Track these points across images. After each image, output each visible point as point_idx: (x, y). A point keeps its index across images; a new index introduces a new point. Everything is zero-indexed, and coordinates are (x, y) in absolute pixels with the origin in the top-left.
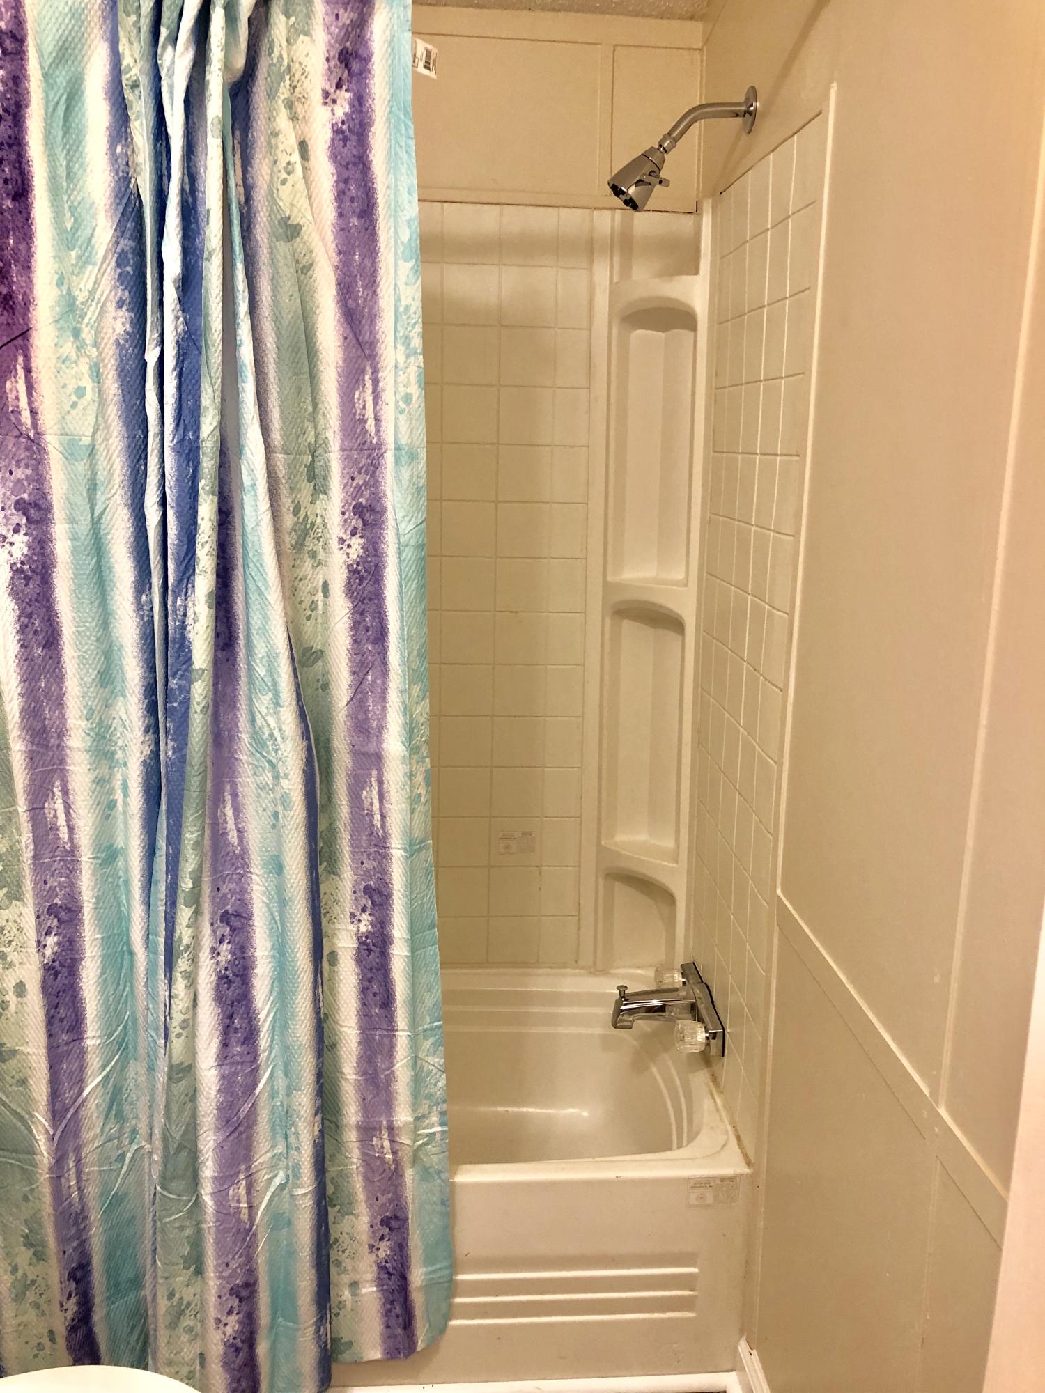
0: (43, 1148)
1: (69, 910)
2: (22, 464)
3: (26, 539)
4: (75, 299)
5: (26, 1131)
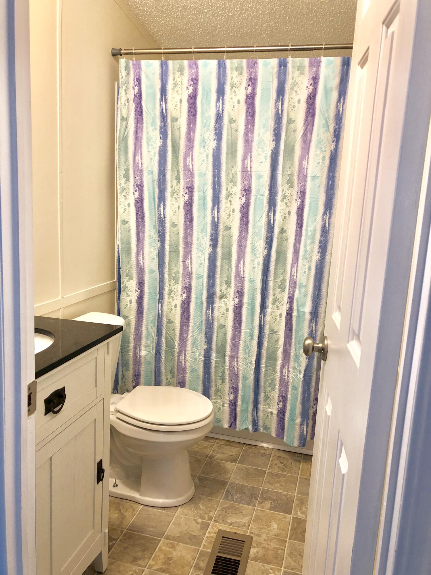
0: (177, 347)
1: (189, 288)
2: (189, 178)
3: (188, 196)
4: (204, 139)
5: (173, 343)
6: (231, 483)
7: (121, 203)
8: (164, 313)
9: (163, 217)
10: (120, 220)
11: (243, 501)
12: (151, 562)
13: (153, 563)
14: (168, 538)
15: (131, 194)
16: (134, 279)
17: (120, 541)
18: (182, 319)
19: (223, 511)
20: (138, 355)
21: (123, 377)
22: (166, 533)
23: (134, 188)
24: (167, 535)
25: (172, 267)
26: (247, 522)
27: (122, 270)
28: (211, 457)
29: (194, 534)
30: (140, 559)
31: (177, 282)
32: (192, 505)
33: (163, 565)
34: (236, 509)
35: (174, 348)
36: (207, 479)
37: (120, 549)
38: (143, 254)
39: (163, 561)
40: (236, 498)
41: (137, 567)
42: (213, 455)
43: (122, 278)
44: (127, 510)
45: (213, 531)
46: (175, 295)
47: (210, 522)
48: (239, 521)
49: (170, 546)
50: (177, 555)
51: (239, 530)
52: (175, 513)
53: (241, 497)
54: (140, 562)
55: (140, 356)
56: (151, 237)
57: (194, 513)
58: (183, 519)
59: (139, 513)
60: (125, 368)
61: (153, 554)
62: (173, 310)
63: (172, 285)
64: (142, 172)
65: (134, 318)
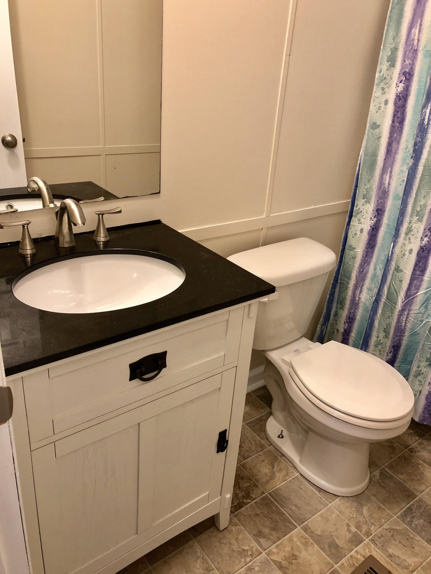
0: (399, 304)
5: (396, 297)
6: (421, 500)
7: (375, 98)
8: (395, 256)
9: (426, 123)
10: (370, 123)
11: (424, 533)
12: (273, 548)
13: (275, 550)
14: (305, 529)
15: (394, 85)
16: (372, 204)
17: (255, 503)
18: (414, 270)
19: (389, 533)
20: (357, 296)
21: (336, 314)
22: (306, 523)
23: (399, 77)
24: (307, 525)
25: (419, 197)
26: (413, 565)
27: (359, 190)
28: (412, 451)
29: (338, 543)
30: (265, 537)
31: (420, 220)
32: (355, 504)
33: (283, 560)
34: (407, 539)
35: (396, 303)
36: (391, 478)
37: (251, 513)
38: (391, 172)
39: (287, 555)
40: (416, 523)
41: (257, 545)
42: (416, 449)
43: (357, 200)
44: (280, 470)
45: (363, 553)
46: (413, 237)
47: (365, 538)
48: (403, 557)
49: (304, 541)
50: (305, 558)
51: (397, 570)
52: (330, 503)
53: (424, 525)
54: (262, 540)
55: (359, 298)
56: (408, 150)
57: (352, 516)
58: (334, 515)
59: (291, 481)
60: (339, 306)
61: (280, 539)
62: (406, 256)
63: (413, 222)
64: (417, 54)
65: (361, 251)
